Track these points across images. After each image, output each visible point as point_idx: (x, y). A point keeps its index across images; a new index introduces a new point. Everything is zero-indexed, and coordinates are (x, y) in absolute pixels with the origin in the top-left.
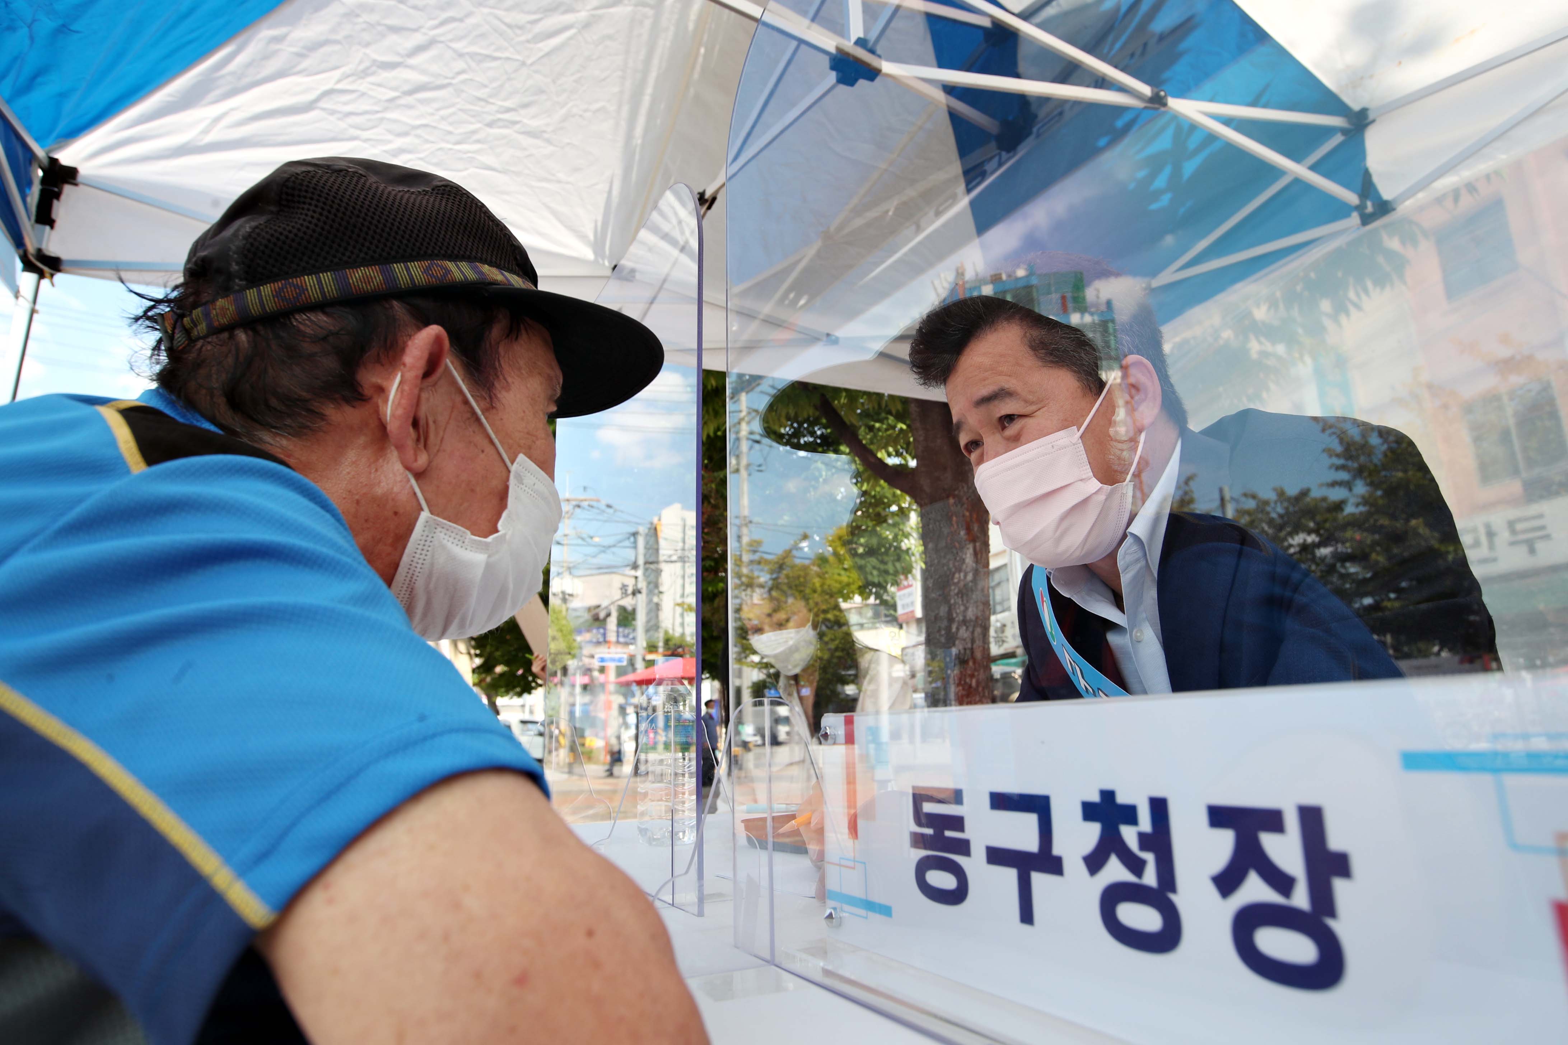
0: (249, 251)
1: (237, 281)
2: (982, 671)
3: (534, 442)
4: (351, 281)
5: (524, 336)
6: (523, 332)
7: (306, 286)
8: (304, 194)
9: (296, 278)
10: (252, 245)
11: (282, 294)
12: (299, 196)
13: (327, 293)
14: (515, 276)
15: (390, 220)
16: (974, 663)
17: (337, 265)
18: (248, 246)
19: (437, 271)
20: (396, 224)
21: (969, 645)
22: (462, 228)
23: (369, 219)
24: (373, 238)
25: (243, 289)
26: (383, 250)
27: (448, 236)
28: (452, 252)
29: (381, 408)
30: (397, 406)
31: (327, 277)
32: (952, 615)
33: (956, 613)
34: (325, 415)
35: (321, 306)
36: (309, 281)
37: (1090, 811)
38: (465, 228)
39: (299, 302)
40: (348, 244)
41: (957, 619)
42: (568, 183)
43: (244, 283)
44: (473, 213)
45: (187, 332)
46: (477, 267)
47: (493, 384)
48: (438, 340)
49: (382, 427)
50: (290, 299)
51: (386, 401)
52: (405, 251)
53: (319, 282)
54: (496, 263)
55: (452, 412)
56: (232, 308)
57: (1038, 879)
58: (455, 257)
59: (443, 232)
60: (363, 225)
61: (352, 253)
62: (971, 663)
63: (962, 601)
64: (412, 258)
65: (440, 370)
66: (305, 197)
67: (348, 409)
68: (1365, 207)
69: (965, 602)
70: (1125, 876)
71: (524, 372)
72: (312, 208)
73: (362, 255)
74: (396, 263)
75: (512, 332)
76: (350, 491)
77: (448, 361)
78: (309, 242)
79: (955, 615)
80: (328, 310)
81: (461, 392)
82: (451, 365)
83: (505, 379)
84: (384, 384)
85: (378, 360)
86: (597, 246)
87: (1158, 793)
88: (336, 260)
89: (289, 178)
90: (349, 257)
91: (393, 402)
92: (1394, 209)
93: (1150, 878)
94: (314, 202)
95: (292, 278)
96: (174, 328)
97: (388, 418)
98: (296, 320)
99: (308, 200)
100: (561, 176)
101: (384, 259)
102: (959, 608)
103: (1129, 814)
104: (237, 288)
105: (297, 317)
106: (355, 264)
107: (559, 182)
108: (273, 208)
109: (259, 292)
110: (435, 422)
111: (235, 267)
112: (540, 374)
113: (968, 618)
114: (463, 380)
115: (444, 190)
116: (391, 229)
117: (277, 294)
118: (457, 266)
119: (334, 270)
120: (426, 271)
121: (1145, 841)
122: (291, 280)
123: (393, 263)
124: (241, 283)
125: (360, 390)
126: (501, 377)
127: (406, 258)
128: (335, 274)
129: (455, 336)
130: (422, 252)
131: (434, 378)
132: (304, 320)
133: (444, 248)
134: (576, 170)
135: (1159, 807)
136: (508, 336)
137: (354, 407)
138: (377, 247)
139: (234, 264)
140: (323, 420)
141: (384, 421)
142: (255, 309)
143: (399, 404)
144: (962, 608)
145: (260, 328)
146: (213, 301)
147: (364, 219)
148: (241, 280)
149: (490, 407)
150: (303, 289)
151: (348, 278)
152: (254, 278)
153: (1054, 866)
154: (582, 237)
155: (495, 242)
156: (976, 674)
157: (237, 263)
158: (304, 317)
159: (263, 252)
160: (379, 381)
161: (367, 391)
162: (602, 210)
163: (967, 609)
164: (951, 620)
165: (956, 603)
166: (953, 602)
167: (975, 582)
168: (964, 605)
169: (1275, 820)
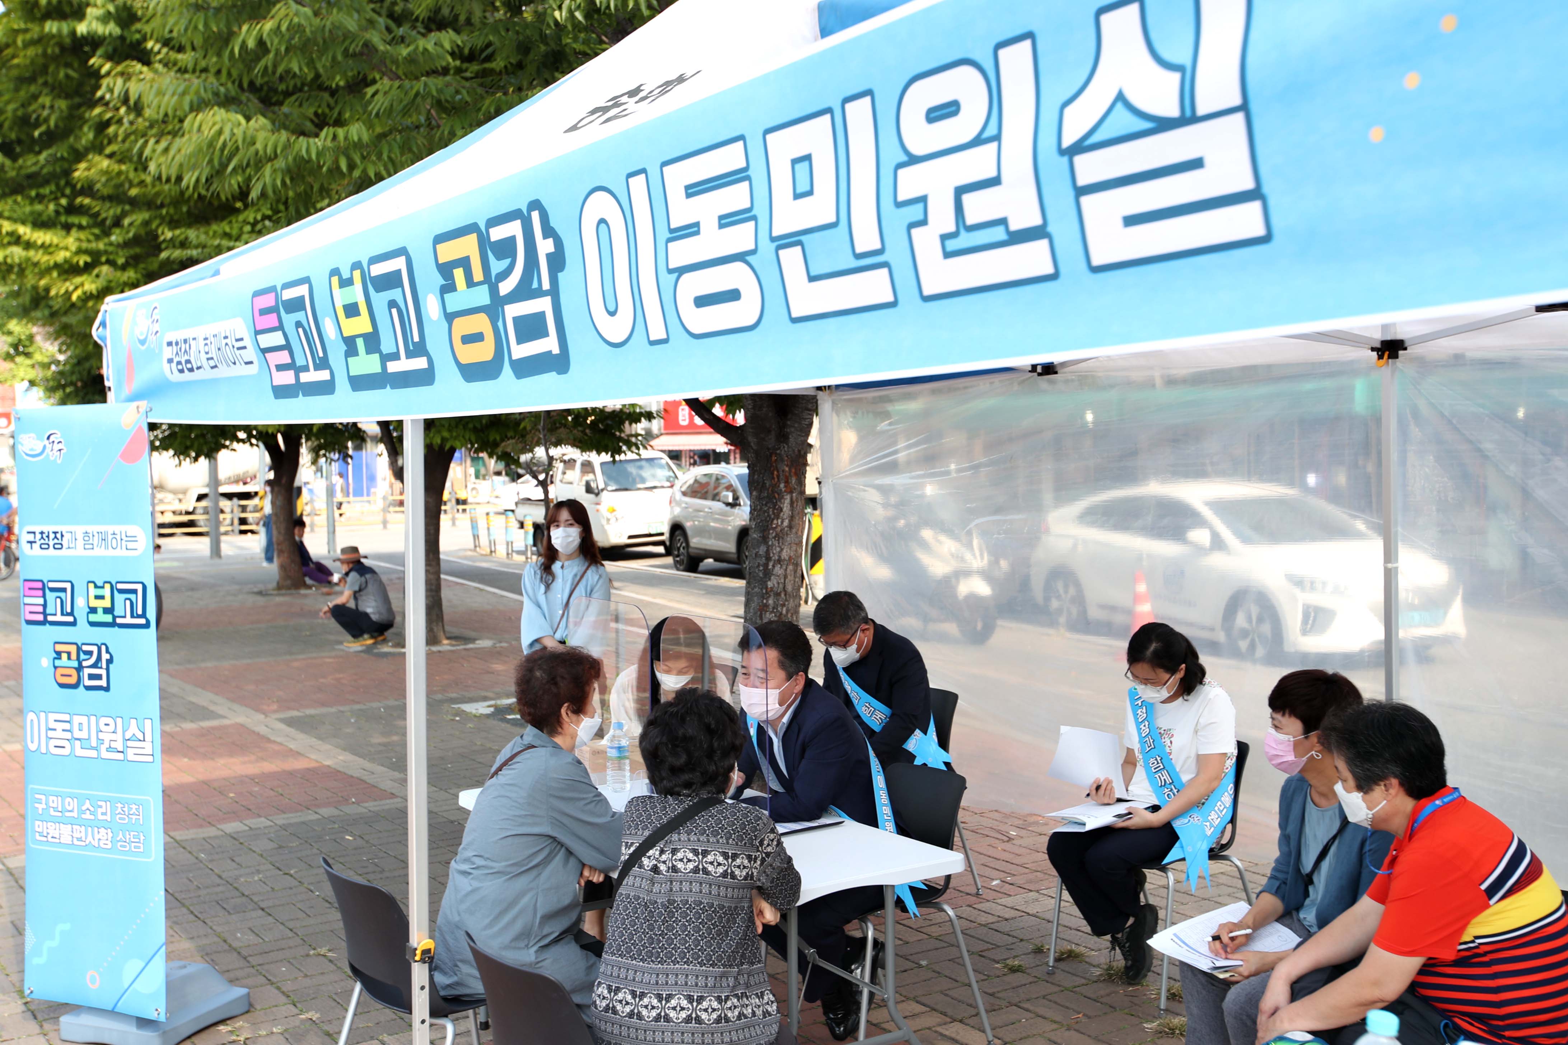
16: (785, 595)
21: (782, 581)
62: (783, 595)
63: (779, 543)
79: (771, 555)
144: (778, 549)
163: (782, 550)
164: (768, 559)
165: (773, 545)
166: (770, 543)
167: (790, 527)
168: (779, 547)
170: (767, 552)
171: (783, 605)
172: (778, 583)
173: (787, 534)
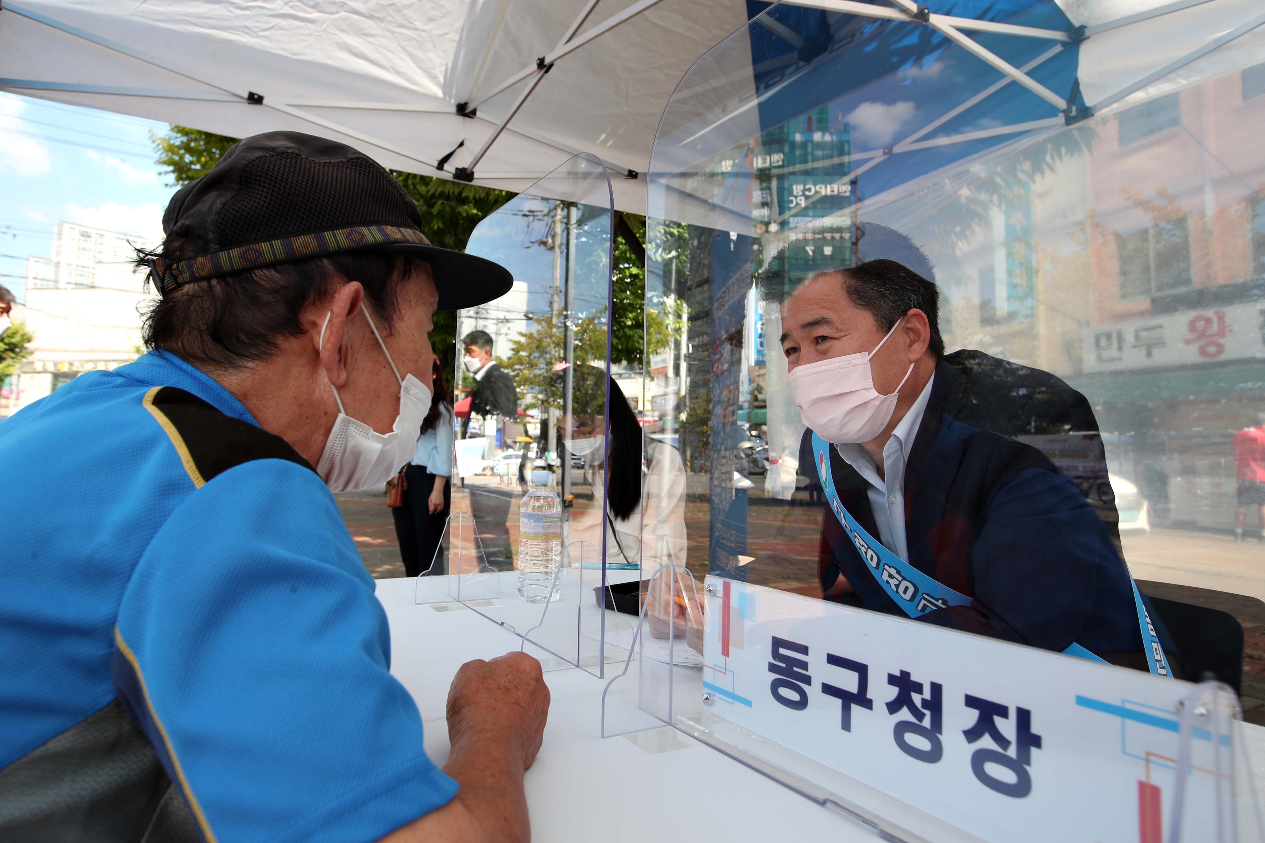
0: (221, 223)
1: (212, 245)
2: (729, 440)
3: (420, 357)
4: (295, 247)
5: (414, 274)
6: (413, 271)
7: (263, 250)
8: (260, 178)
9: (255, 244)
10: (223, 219)
11: (246, 256)
12: (255, 180)
13: (278, 256)
14: (408, 230)
15: (322, 198)
16: (724, 434)
17: (285, 234)
18: (220, 220)
19: (356, 237)
20: (326, 200)
21: (722, 420)
22: (371, 196)
23: (306, 197)
24: (310, 212)
25: (217, 252)
26: (317, 222)
27: (362, 206)
28: (366, 219)
29: (314, 338)
30: (327, 341)
31: (277, 244)
32: (710, 395)
33: (714, 395)
34: (277, 344)
35: (273, 265)
36: (265, 246)
37: (892, 680)
38: (374, 197)
39: (258, 262)
40: (292, 217)
41: (714, 399)
42: (423, 31)
43: (218, 247)
44: (378, 182)
45: (175, 278)
46: (383, 230)
47: (392, 317)
48: (357, 292)
49: (317, 352)
50: (251, 260)
51: (319, 333)
52: (333, 222)
53: (272, 247)
54: (395, 222)
55: (364, 339)
56: (209, 265)
57: (855, 709)
58: (367, 223)
59: (358, 203)
60: (302, 202)
61: (295, 225)
62: (722, 434)
63: (719, 386)
64: (338, 227)
65: (357, 310)
66: (260, 181)
67: (293, 340)
68: (1071, 112)
69: (721, 387)
70: (912, 719)
71: (413, 303)
72: (266, 190)
73: (302, 226)
74: (326, 231)
75: (406, 275)
76: (295, 398)
77: (362, 304)
78: (264, 217)
79: (712, 396)
80: (279, 268)
81: (369, 326)
82: (364, 307)
83: (400, 312)
84: (318, 321)
85: (314, 304)
86: (446, 87)
88: (283, 231)
89: (247, 165)
90: (293, 228)
91: (324, 335)
92: (1093, 115)
93: (927, 723)
94: (266, 185)
95: (252, 244)
96: (164, 274)
97: (321, 347)
98: (255, 274)
99: (262, 184)
100: (418, 24)
101: (317, 229)
102: (716, 391)
103: (918, 688)
104: (212, 250)
105: (256, 272)
106: (297, 234)
107: (416, 29)
108: (235, 186)
109: (229, 254)
110: (352, 347)
111: (211, 235)
112: (424, 303)
113: (722, 399)
114: (371, 316)
115: (357, 162)
116: (322, 205)
117: (242, 256)
118: (369, 230)
119: (282, 239)
120: (348, 236)
121: (925, 703)
122: (251, 246)
123: (324, 232)
124: (215, 246)
125: (301, 326)
126: (398, 311)
127: (333, 227)
128: (283, 241)
129: (368, 285)
130: (344, 222)
131: (352, 316)
132: (261, 276)
133: (360, 217)
134: (431, 20)
135: (936, 689)
136: (403, 278)
137: (296, 338)
138: (313, 219)
139: (210, 233)
140: (277, 348)
141: (317, 347)
142: (226, 267)
143: (329, 339)
144: (718, 391)
145: (231, 281)
146: (195, 258)
147: (303, 198)
148: (215, 245)
149: (390, 333)
150: (261, 254)
151: (293, 245)
152: (226, 244)
153: (868, 704)
154: (433, 78)
155: (394, 204)
156: (725, 442)
157: (213, 233)
158: (262, 273)
159: (232, 225)
160: (314, 318)
161: (306, 327)
162: (452, 57)
163: (722, 392)
164: (709, 401)
165: (713, 387)
166: (711, 386)
167: (729, 370)
168: (720, 389)
169: (1003, 711)
170: (708, 395)
171: (722, 444)
172: (718, 423)
173: (727, 378)
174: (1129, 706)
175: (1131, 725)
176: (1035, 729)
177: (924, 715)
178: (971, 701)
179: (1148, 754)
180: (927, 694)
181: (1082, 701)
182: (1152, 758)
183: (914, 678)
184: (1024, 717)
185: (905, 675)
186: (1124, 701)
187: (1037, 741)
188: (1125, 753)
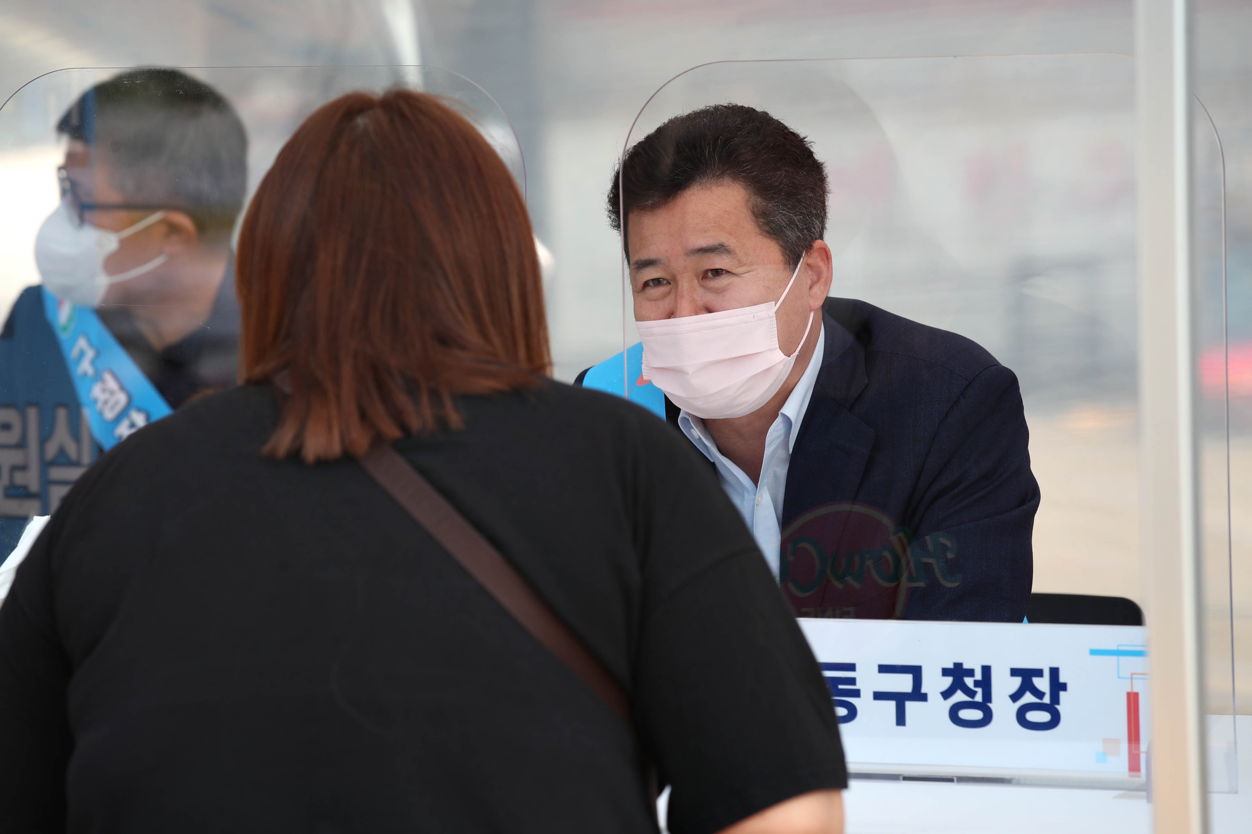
37: (946, 672)
57: (910, 706)
70: (966, 698)
87: (986, 663)
93: (979, 698)
103: (970, 673)
121: (977, 684)
135: (986, 670)
153: (923, 698)
169: (1039, 673)
174: (1121, 648)
175: (1123, 659)
176: (1062, 679)
177: (975, 692)
178: (1015, 672)
179: (1132, 674)
180: (978, 676)
181: (1094, 652)
182: (1134, 676)
183: (965, 666)
184: (1054, 672)
185: (958, 666)
186: (1118, 646)
187: (1064, 687)
188: (1119, 677)
